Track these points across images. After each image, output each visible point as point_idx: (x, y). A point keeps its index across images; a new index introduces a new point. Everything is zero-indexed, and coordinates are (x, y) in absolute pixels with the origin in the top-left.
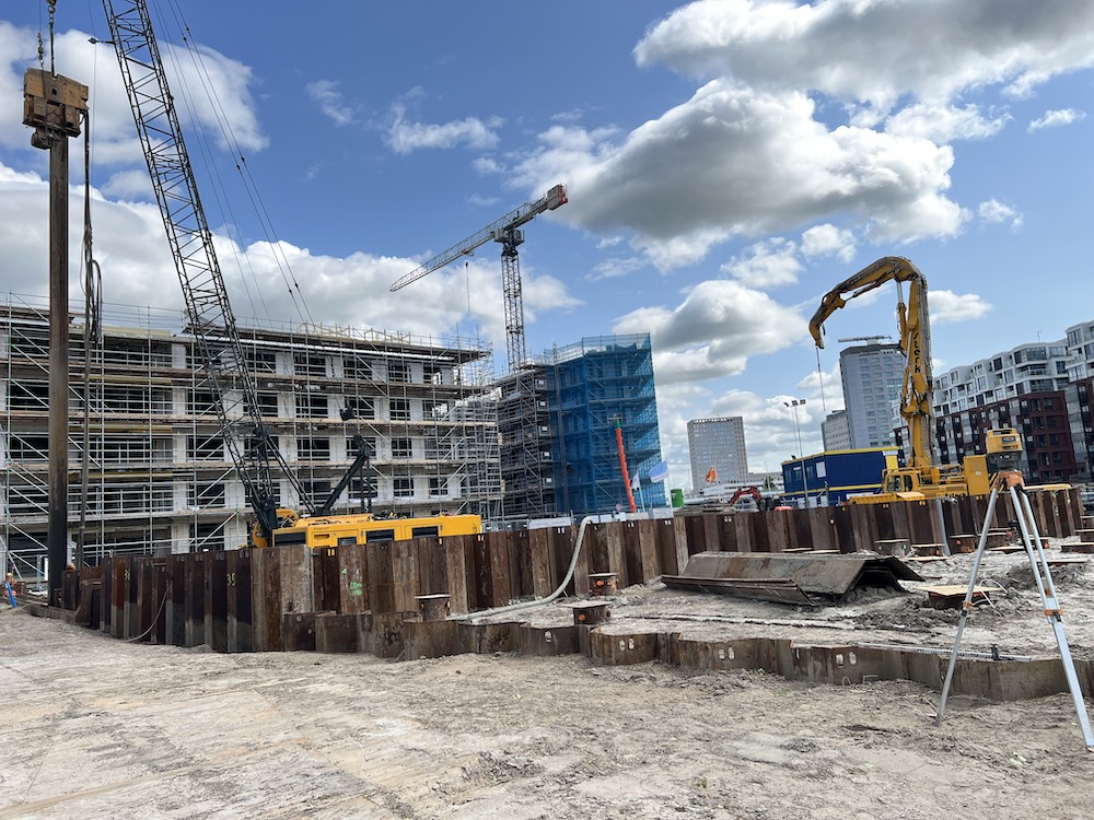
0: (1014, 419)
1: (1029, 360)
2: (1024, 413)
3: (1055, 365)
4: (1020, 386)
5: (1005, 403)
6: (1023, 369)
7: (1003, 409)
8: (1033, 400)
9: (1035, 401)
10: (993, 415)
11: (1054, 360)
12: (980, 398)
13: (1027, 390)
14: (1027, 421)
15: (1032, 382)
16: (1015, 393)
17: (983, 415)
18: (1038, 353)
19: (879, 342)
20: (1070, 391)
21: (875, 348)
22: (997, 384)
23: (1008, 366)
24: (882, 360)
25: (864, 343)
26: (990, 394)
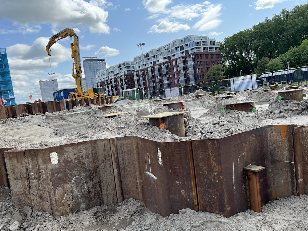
0: (123, 80)
1: (127, 65)
2: (126, 79)
3: (132, 67)
4: (124, 72)
5: (121, 76)
6: (125, 67)
7: (121, 78)
8: (127, 75)
9: (128, 76)
10: (119, 79)
11: (132, 65)
12: (116, 74)
13: (126, 73)
14: (126, 81)
15: (127, 71)
16: (123, 74)
17: (117, 79)
18: (128, 63)
19: (94, 58)
20: (135, 73)
21: (92, 60)
22: (120, 71)
23: (122, 66)
24: (94, 64)
25: (90, 59)
26: (118, 74)
